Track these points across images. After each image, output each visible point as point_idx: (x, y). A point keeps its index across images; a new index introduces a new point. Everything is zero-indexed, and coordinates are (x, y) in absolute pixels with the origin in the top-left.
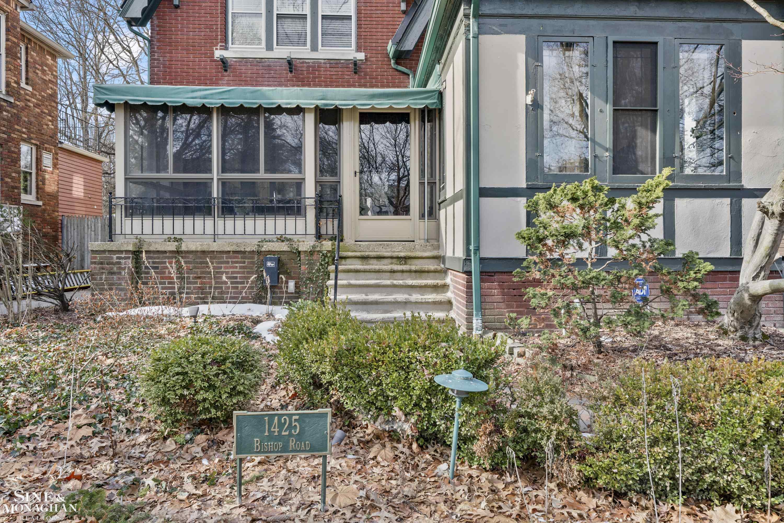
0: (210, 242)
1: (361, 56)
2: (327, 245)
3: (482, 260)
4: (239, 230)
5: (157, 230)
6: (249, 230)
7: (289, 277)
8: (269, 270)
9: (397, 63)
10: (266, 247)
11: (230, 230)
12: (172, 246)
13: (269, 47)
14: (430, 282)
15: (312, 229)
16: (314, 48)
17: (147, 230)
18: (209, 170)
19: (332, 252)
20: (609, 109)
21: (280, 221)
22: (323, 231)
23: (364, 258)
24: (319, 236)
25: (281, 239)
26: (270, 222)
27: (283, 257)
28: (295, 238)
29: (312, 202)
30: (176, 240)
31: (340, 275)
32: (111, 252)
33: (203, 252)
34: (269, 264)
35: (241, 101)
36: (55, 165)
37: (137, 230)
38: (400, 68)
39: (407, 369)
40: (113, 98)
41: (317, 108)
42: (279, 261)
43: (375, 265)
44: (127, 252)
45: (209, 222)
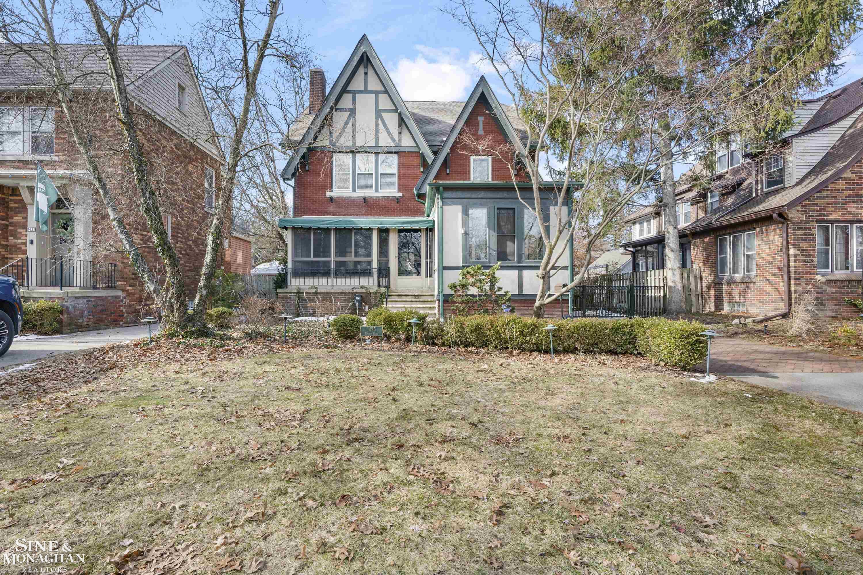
0: (330, 288)
1: (400, 194)
2: (383, 290)
3: (444, 295)
4: (343, 283)
5: (307, 283)
6: (348, 283)
7: (366, 304)
8: (357, 300)
9: (418, 198)
10: (356, 291)
11: (339, 283)
12: (314, 290)
13: (354, 190)
14: (428, 306)
15: (376, 283)
16: (377, 191)
17: (302, 283)
18: (330, 256)
19: (385, 293)
20: (495, 234)
21: (362, 279)
22: (381, 284)
23: (399, 296)
24: (379, 286)
25: (362, 287)
26: (357, 279)
27: (364, 295)
28: (368, 287)
29: (376, 270)
30: (315, 288)
31: (388, 303)
32: (287, 293)
33: (327, 293)
34: (357, 298)
35: (345, 225)
36: (229, 246)
37: (298, 283)
38: (420, 200)
39: (403, 321)
40: (288, 225)
41: (378, 228)
42: (361, 297)
43: (404, 299)
44: (294, 293)
45: (330, 280)
